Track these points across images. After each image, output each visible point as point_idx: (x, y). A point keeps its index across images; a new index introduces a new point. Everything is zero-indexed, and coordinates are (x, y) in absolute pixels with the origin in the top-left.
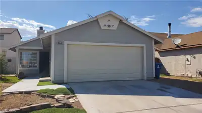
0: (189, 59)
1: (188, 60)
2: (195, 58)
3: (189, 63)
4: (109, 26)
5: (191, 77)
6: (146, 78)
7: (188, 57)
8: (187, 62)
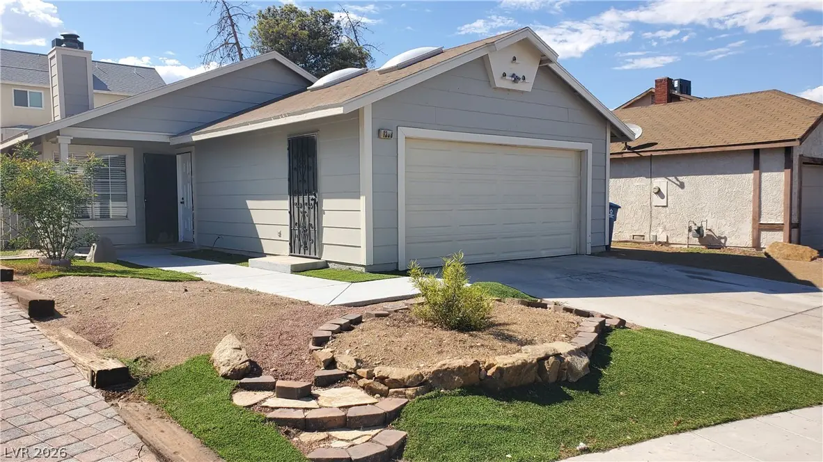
0: (664, 191)
1: (659, 192)
2: (682, 186)
3: (663, 202)
4: (516, 79)
5: (667, 243)
6: (589, 252)
7: (660, 182)
8: (655, 197)
